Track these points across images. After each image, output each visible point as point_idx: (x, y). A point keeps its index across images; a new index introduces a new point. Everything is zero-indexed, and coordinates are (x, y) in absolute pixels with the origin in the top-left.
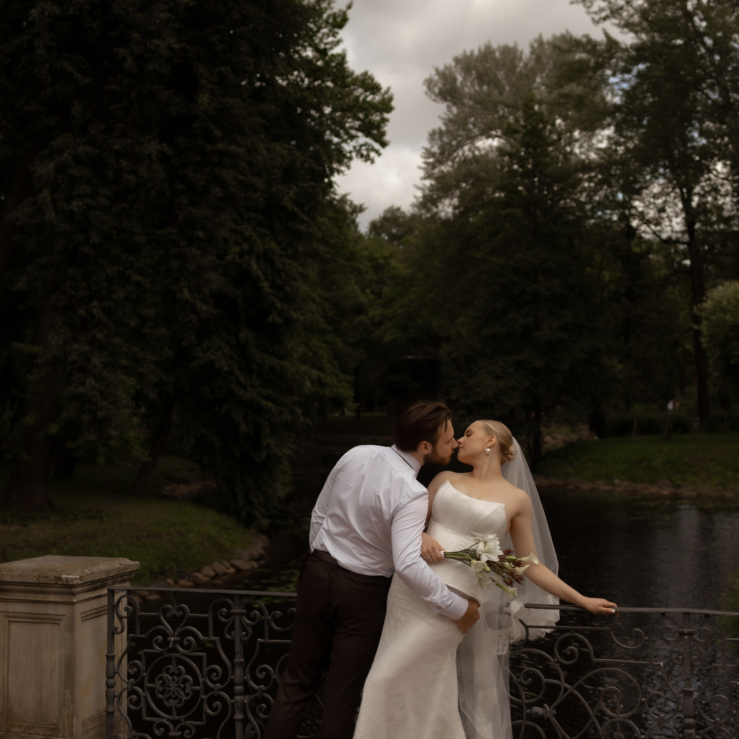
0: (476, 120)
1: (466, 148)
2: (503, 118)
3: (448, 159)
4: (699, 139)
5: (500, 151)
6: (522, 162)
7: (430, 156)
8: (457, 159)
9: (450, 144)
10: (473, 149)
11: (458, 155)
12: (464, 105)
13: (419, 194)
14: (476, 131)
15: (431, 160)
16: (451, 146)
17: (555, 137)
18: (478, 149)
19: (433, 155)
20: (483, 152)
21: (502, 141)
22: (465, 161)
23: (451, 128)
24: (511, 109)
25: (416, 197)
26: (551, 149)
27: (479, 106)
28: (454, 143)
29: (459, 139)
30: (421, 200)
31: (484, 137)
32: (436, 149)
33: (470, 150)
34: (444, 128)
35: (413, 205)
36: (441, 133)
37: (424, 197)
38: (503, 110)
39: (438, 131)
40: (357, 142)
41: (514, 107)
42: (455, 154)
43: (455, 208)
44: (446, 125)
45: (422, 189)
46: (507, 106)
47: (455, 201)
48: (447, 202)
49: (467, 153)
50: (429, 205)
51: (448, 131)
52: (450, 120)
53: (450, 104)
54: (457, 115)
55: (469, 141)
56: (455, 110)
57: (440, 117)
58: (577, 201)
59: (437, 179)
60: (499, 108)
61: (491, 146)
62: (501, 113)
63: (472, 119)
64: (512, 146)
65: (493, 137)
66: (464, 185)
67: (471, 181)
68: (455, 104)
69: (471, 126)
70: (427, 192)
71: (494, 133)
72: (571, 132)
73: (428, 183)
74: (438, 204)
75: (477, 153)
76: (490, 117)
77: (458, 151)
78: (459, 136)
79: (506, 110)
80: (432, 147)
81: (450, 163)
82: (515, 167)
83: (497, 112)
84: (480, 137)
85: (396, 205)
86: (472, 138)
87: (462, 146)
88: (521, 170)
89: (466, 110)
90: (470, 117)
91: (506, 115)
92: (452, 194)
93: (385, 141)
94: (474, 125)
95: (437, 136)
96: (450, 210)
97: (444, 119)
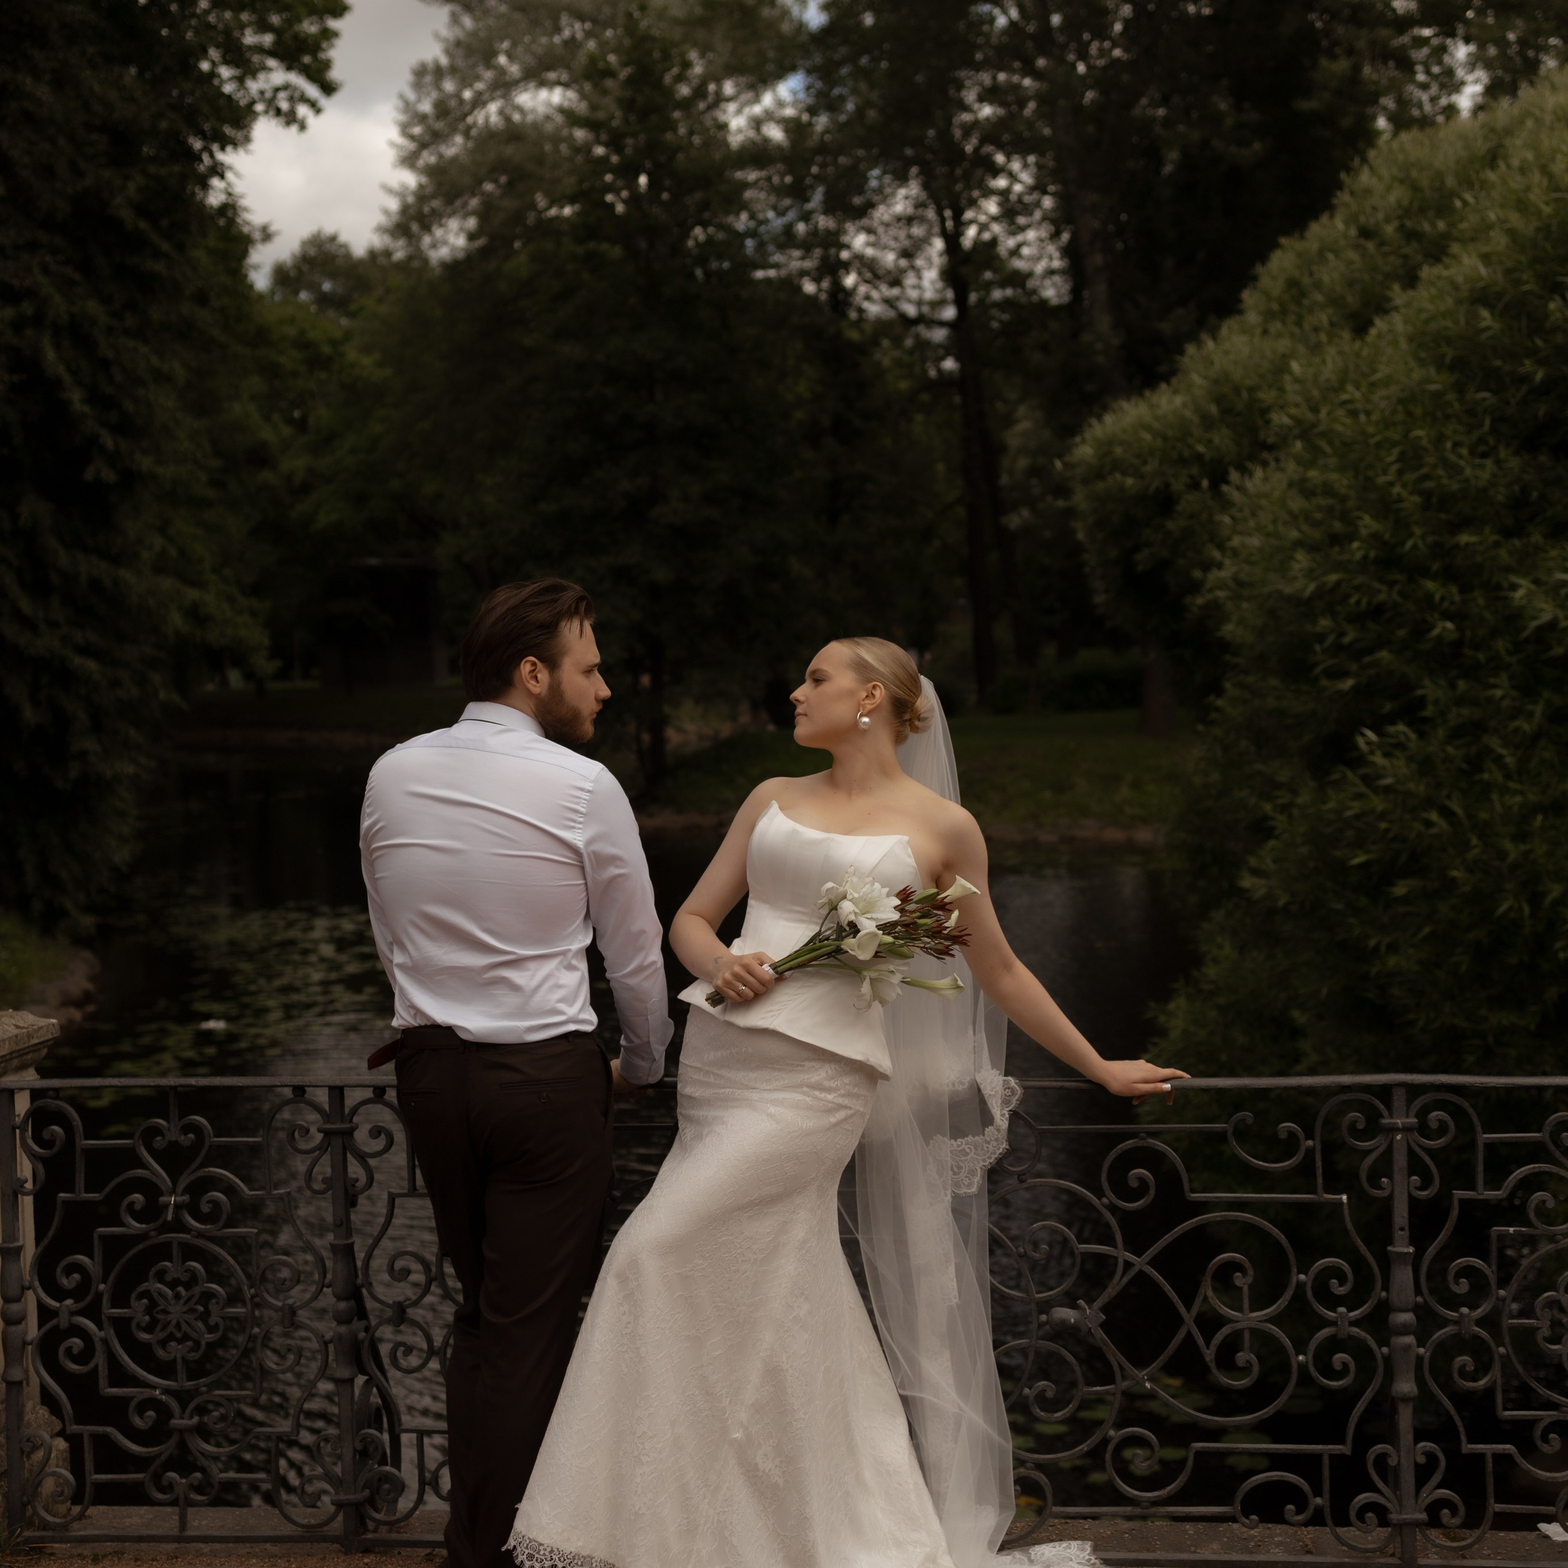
0: (514, 45)
1: (493, 108)
2: (572, 44)
3: (454, 130)
4: (976, 106)
5: (570, 116)
6: (615, 143)
7: (416, 120)
8: (474, 132)
9: (458, 96)
10: (508, 111)
11: (475, 124)
12: (486, 12)
13: (394, 205)
14: (515, 70)
15: (417, 130)
16: (461, 101)
17: (684, 90)
18: (520, 109)
19: (422, 118)
20: (530, 118)
21: (571, 94)
22: (490, 135)
23: (460, 63)
24: (588, 25)
25: (386, 212)
26: (677, 114)
27: (517, 16)
28: (467, 94)
29: (480, 86)
30: (395, 218)
31: (532, 85)
32: (426, 107)
33: (501, 112)
34: (444, 61)
35: (381, 230)
36: (439, 73)
37: (405, 209)
38: (573, 27)
39: (431, 66)
40: (267, 81)
41: (595, 21)
42: (470, 120)
43: (471, 237)
44: (448, 52)
45: (401, 194)
46: (581, 17)
47: (472, 223)
48: (453, 224)
49: (494, 119)
50: (415, 227)
51: (453, 70)
52: (458, 44)
53: (457, 8)
54: (474, 34)
55: (498, 93)
56: (468, 22)
57: (437, 36)
58: (729, 230)
59: (431, 172)
60: (564, 19)
61: (549, 104)
62: (567, 33)
63: (506, 45)
64: (594, 107)
65: (550, 85)
66: (489, 187)
67: (503, 179)
68: (468, 8)
69: (502, 60)
70: (410, 199)
71: (552, 76)
72: (719, 81)
73: (410, 179)
74: (434, 228)
75: (517, 117)
76: (544, 40)
77: (476, 112)
78: (478, 78)
79: (578, 26)
80: (419, 100)
81: (459, 139)
82: (600, 151)
83: (558, 30)
84: (522, 84)
85: (329, 229)
86: (504, 86)
87: (484, 104)
88: (615, 159)
89: (491, 21)
90: (502, 40)
91: (579, 35)
92: (465, 204)
93: (331, 81)
94: (510, 56)
95: (428, 79)
96: (461, 241)
97: (446, 40)
